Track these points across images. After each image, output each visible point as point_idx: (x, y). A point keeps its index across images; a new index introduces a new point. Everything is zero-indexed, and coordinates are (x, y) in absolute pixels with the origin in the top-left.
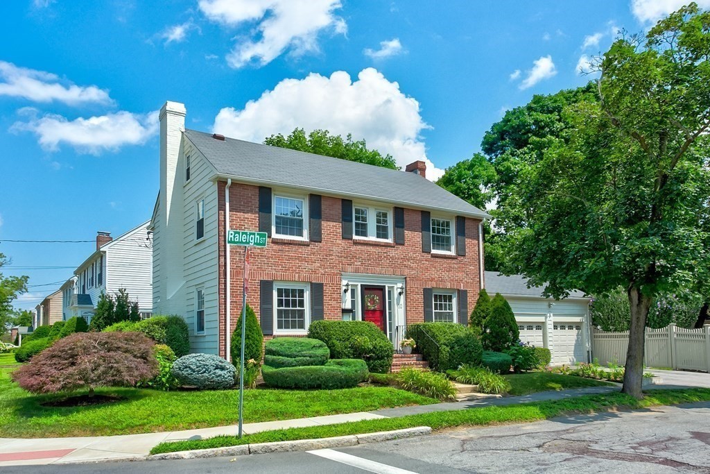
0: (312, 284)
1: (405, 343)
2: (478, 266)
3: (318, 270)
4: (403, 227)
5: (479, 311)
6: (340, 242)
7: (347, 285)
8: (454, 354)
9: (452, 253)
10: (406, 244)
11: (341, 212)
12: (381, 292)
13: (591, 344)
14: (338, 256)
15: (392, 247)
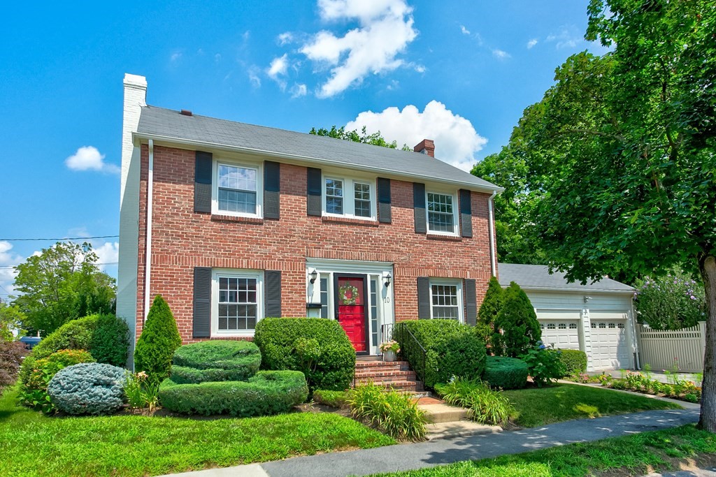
0: (265, 271)
1: (386, 347)
2: (488, 250)
3: (275, 254)
4: (389, 202)
5: (488, 305)
6: (304, 220)
7: (314, 274)
8: (445, 362)
9: (456, 233)
10: (393, 223)
11: (306, 184)
12: (360, 283)
13: (638, 345)
14: (302, 238)
15: (374, 226)
